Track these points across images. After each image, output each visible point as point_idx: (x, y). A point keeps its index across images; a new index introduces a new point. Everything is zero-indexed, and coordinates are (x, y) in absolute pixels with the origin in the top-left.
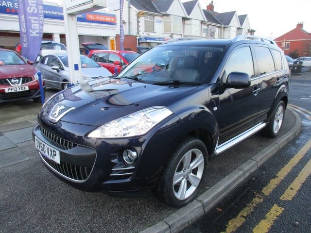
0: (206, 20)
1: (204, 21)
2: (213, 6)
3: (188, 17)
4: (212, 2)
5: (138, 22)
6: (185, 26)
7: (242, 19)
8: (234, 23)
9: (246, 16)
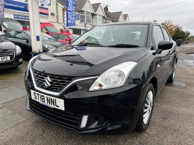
0: (106, 16)
1: (104, 17)
2: (108, 8)
3: (95, 13)
4: (107, 5)
5: (64, 14)
6: (93, 19)
7: (126, 16)
8: (121, 19)
9: (127, 15)
